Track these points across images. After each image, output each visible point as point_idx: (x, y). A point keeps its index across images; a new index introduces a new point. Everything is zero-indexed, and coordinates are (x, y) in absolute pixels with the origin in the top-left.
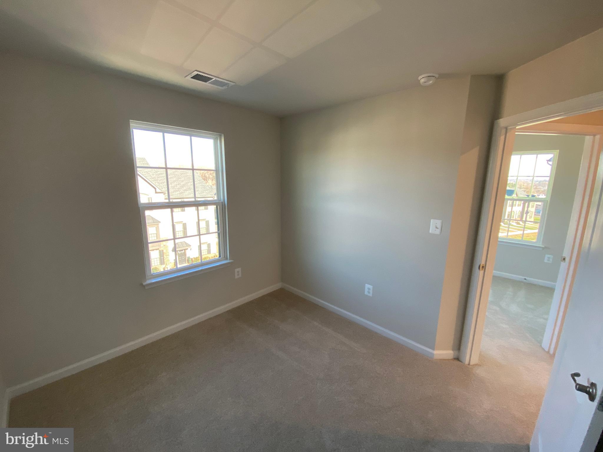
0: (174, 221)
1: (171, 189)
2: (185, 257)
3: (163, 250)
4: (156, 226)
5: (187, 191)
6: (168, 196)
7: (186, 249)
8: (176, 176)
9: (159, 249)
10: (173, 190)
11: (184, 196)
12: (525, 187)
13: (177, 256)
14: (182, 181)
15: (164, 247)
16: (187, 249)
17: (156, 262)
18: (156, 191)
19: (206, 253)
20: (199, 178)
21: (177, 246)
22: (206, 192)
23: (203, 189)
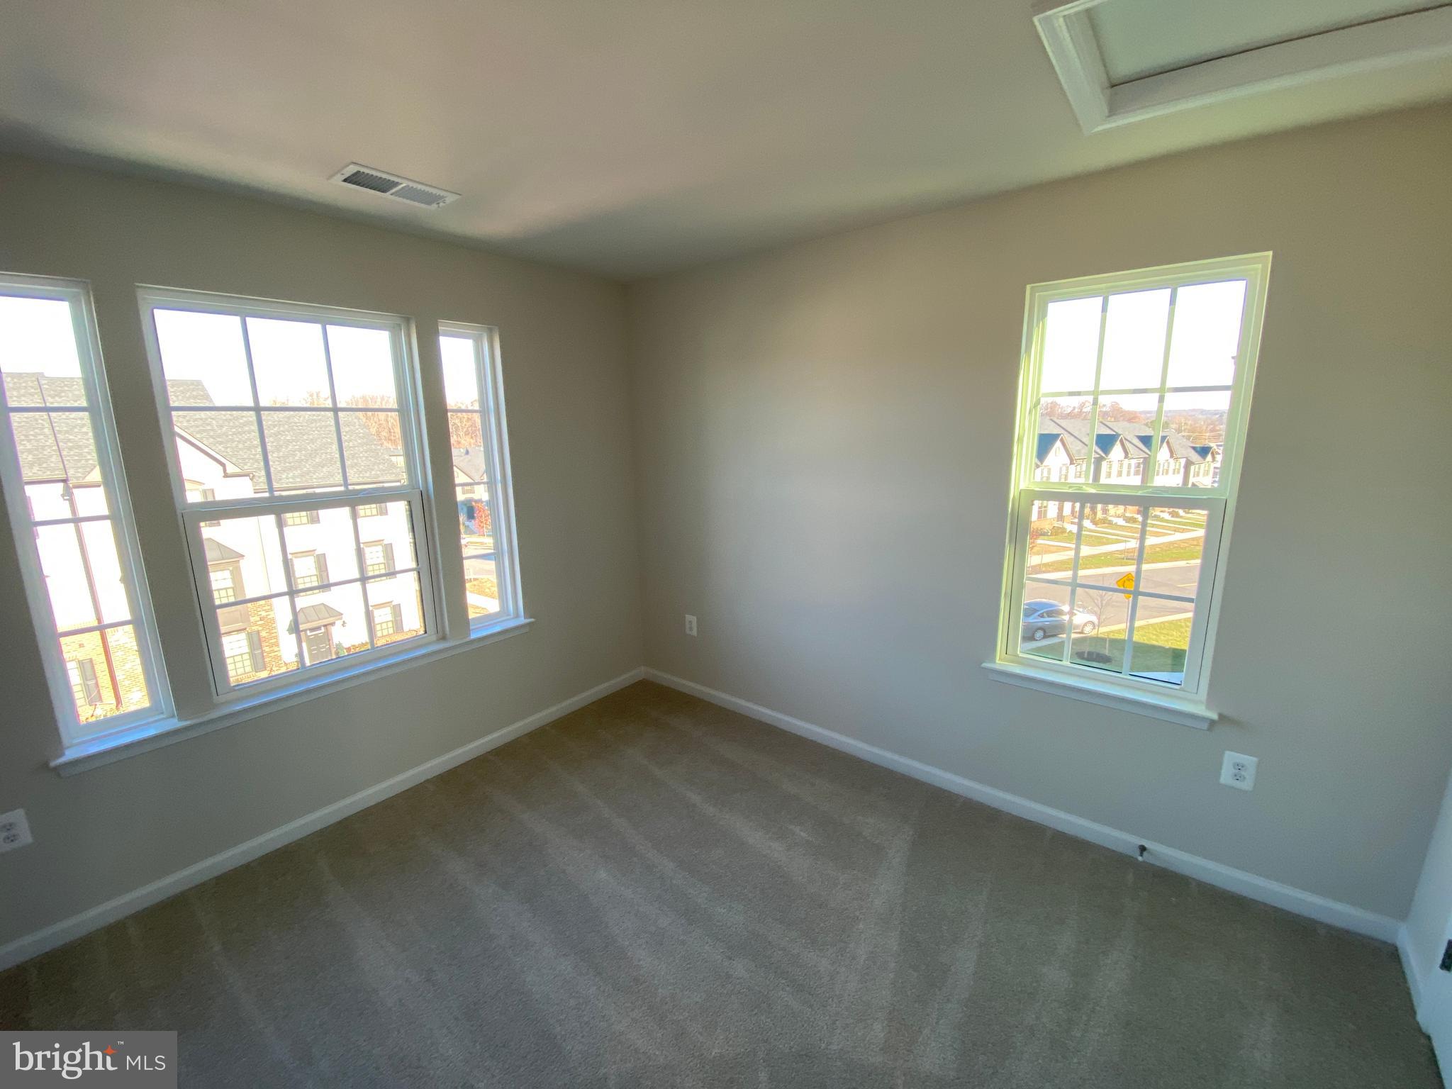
0: (290, 549)
1: (277, 463)
2: (329, 645)
3: (258, 632)
4: (231, 568)
5: (323, 467)
6: (268, 484)
7: (328, 625)
8: (295, 428)
9: (245, 629)
10: (282, 465)
11: (315, 480)
12: (1188, 427)
13: (304, 645)
14: (312, 441)
15: (262, 622)
16: (333, 624)
17: (239, 665)
18: (225, 470)
19: (391, 631)
20: (362, 431)
21: (301, 618)
22: (381, 467)
23: (372, 460)
